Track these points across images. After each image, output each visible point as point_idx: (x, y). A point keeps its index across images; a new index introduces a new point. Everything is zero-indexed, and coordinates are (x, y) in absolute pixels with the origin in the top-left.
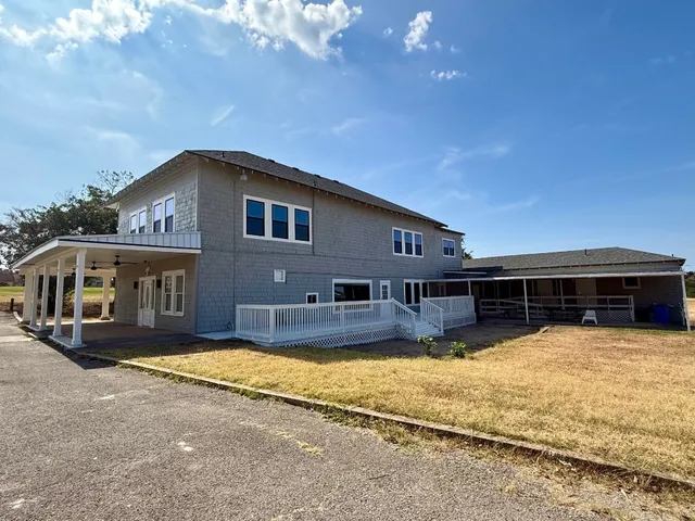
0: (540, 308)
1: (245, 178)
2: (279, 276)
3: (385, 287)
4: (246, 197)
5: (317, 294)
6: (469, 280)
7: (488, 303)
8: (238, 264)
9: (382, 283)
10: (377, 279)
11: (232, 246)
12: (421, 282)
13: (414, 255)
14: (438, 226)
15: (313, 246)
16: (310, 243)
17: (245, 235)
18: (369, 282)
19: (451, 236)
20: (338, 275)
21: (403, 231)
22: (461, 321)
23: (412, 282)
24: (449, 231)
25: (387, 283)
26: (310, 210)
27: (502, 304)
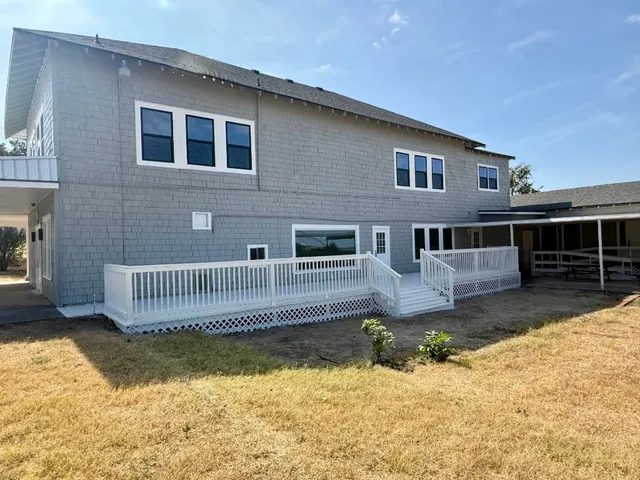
0: (627, 264)
1: (125, 72)
2: (201, 222)
3: (381, 236)
4: (139, 105)
5: (266, 246)
6: (511, 223)
7: (546, 257)
8: (128, 203)
9: (376, 229)
10: (367, 223)
11: (117, 177)
12: (441, 227)
13: (430, 188)
14: (471, 146)
15: (258, 175)
16: (253, 172)
17: (140, 162)
18: (356, 228)
19: (492, 160)
20: (303, 219)
21: (412, 154)
22: (494, 283)
23: (427, 228)
24: (488, 153)
25: (386, 230)
26: (252, 124)
27: (566, 258)
